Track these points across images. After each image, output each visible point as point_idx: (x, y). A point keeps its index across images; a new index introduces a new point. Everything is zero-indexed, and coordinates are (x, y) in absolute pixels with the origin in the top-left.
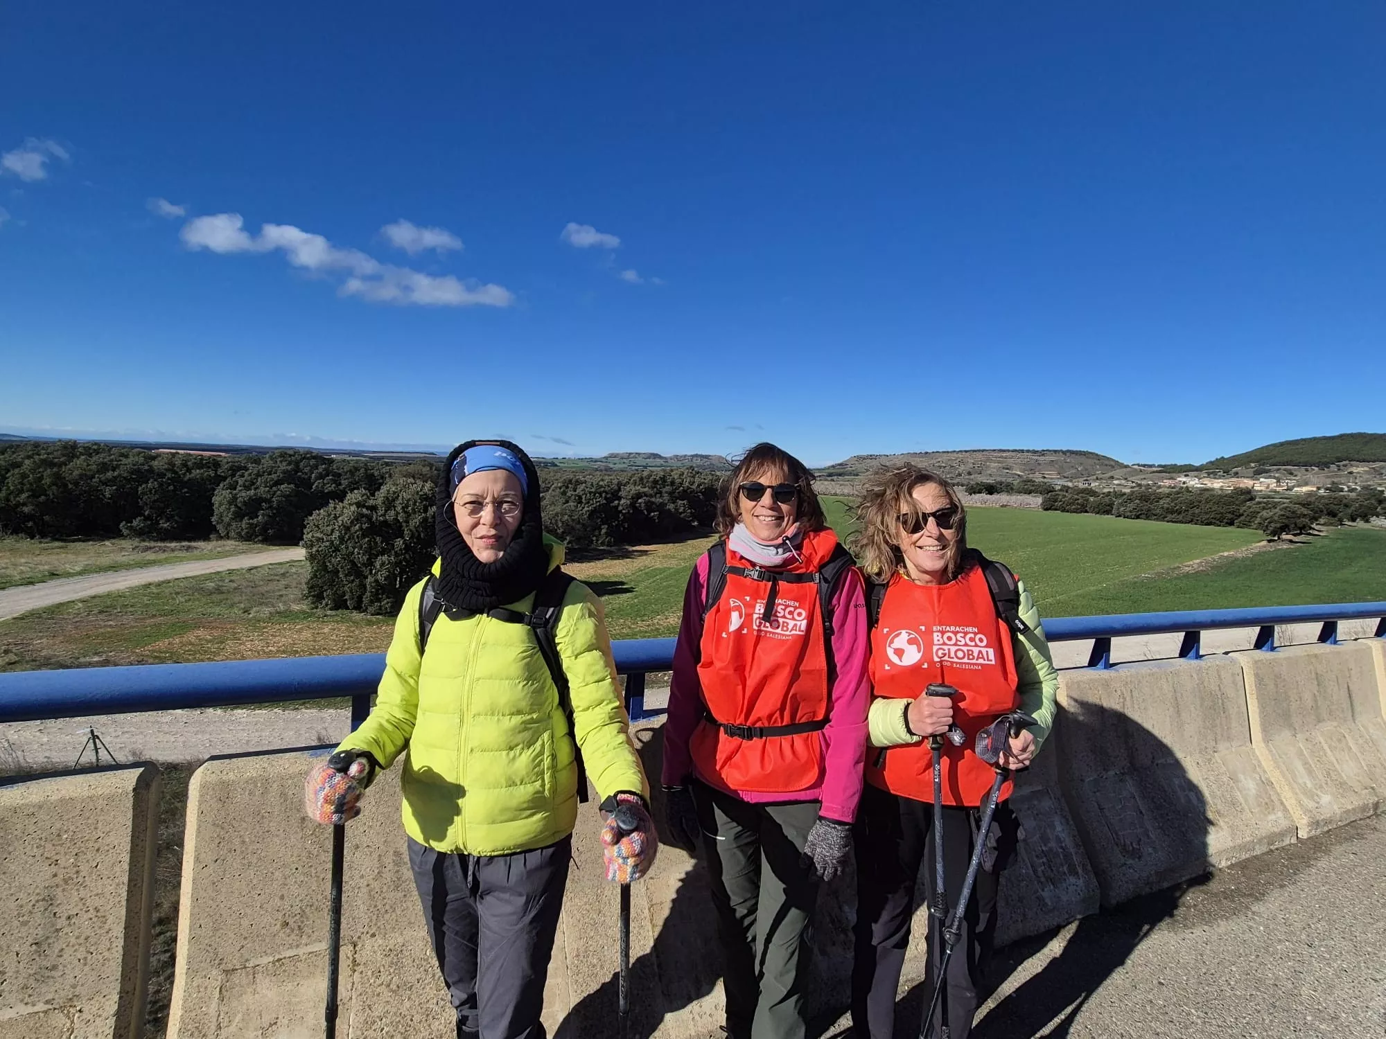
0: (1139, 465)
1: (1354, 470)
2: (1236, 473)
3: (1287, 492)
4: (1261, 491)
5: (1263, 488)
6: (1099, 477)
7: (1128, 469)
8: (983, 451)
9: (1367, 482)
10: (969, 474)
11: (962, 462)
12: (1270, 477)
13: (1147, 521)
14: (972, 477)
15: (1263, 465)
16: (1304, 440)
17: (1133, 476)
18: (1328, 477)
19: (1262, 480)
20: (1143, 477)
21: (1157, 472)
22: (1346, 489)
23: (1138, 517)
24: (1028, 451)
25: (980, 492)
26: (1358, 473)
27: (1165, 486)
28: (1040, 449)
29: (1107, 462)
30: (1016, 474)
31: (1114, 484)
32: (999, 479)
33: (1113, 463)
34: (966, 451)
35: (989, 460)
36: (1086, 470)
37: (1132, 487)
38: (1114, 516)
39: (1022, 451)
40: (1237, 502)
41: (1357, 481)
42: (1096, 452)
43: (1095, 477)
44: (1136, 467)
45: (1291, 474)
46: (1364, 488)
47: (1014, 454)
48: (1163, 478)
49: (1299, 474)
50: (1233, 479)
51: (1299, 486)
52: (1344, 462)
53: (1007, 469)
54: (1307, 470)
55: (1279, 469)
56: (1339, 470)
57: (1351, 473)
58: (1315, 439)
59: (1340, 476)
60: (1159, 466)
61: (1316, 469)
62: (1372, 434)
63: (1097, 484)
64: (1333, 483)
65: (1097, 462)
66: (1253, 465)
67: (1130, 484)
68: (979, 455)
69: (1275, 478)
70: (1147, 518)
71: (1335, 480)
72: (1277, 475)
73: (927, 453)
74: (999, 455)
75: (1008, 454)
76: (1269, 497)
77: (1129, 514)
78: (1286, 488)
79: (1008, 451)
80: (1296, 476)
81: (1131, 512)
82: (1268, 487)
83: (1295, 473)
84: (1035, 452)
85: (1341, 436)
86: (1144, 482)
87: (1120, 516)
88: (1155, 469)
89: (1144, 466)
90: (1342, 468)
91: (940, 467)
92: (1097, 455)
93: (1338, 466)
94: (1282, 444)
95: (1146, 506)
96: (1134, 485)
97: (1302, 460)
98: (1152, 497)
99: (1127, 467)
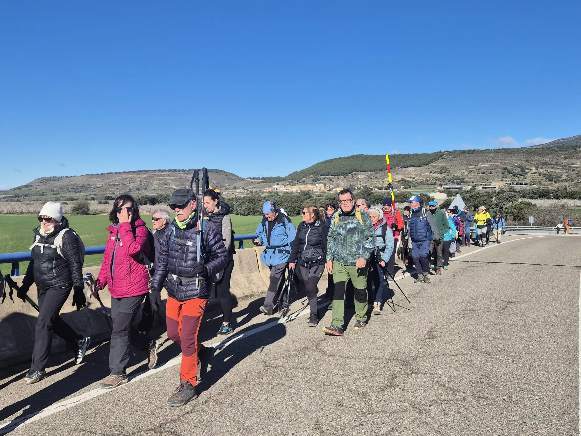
0: (250, 178)
1: (360, 177)
2: (304, 182)
3: (330, 192)
4: (317, 192)
5: (318, 190)
6: (227, 188)
7: (245, 181)
8: (147, 171)
9: (365, 183)
10: (138, 189)
11: (131, 180)
12: (321, 183)
13: (254, 216)
14: (140, 192)
15: (317, 175)
16: (336, 159)
17: (247, 186)
18: (348, 182)
19: (317, 185)
20: (253, 186)
21: (261, 182)
22: (357, 189)
23: (248, 214)
24: (179, 171)
25: (145, 204)
26: (361, 178)
27: (266, 192)
28: (187, 169)
29: (231, 177)
30: (172, 188)
31: (237, 192)
32: (160, 193)
33: (235, 178)
34: (134, 172)
35: (151, 178)
36: (219, 183)
37: (248, 194)
38: (234, 215)
39: (175, 171)
40: (301, 200)
41: (361, 183)
42: (224, 170)
43: (224, 188)
44: (249, 180)
45: (331, 180)
46: (365, 187)
47: (169, 173)
48: (265, 187)
49: (335, 181)
50: (303, 185)
51: (335, 188)
52: (355, 172)
53: (166, 184)
54: (338, 178)
55: (325, 178)
56: (353, 177)
57: (358, 179)
58: (340, 158)
59: (353, 181)
60: (263, 178)
61: (342, 177)
62: (366, 155)
63: (226, 193)
64: (351, 185)
65: (225, 177)
66: (312, 176)
67: (246, 192)
68: (145, 175)
69: (323, 183)
70: (254, 214)
71: (352, 183)
72: (324, 182)
73: (102, 174)
74: (159, 174)
75: (165, 173)
76: (321, 196)
77: (243, 212)
78: (329, 189)
79: (165, 171)
80: (333, 182)
81: (244, 211)
82: (320, 190)
83: (333, 180)
84: (184, 171)
85: (353, 157)
86: (254, 190)
87: (238, 214)
88: (260, 181)
89: (254, 179)
90: (354, 176)
91: (114, 185)
92: (225, 172)
93: (352, 175)
94: (325, 162)
95: (253, 206)
96: (249, 192)
97: (336, 172)
98: (256, 200)
99: (243, 180)
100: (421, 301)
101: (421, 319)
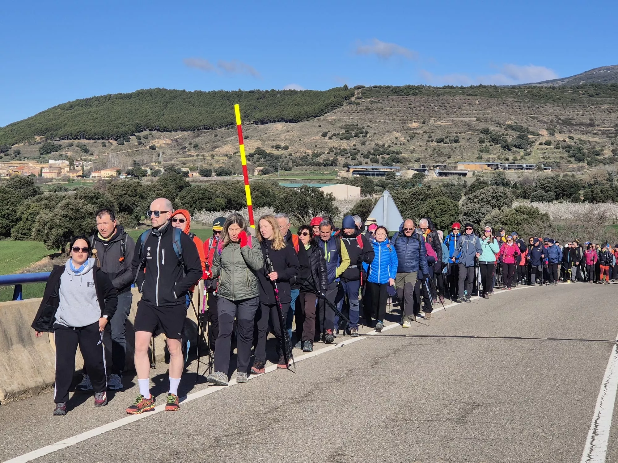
1: (157, 143)
2: (18, 153)
3: (83, 180)
4: (51, 180)
5: (53, 175)
9: (171, 159)
12: (61, 157)
15: (51, 138)
16: (98, 99)
18: (128, 155)
19: (51, 162)
22: (149, 172)
26: (161, 147)
40: (13, 200)
41: (161, 159)
45: (87, 151)
46: (170, 169)
49: (96, 152)
50: (15, 162)
51: (97, 170)
52: (145, 133)
54: (104, 146)
55: (71, 145)
56: (140, 143)
57: (153, 148)
58: (109, 98)
59: (142, 154)
61: (114, 142)
62: (171, 92)
64: (135, 163)
66: (38, 138)
69: (66, 158)
71: (137, 159)
72: (69, 154)
76: (61, 189)
78: (80, 173)
80: (92, 154)
82: (59, 174)
83: (91, 150)
85: (140, 94)
90: (143, 140)
93: (139, 138)
94: (71, 106)
97: (97, 129)
100: (314, 409)
101: (316, 437)
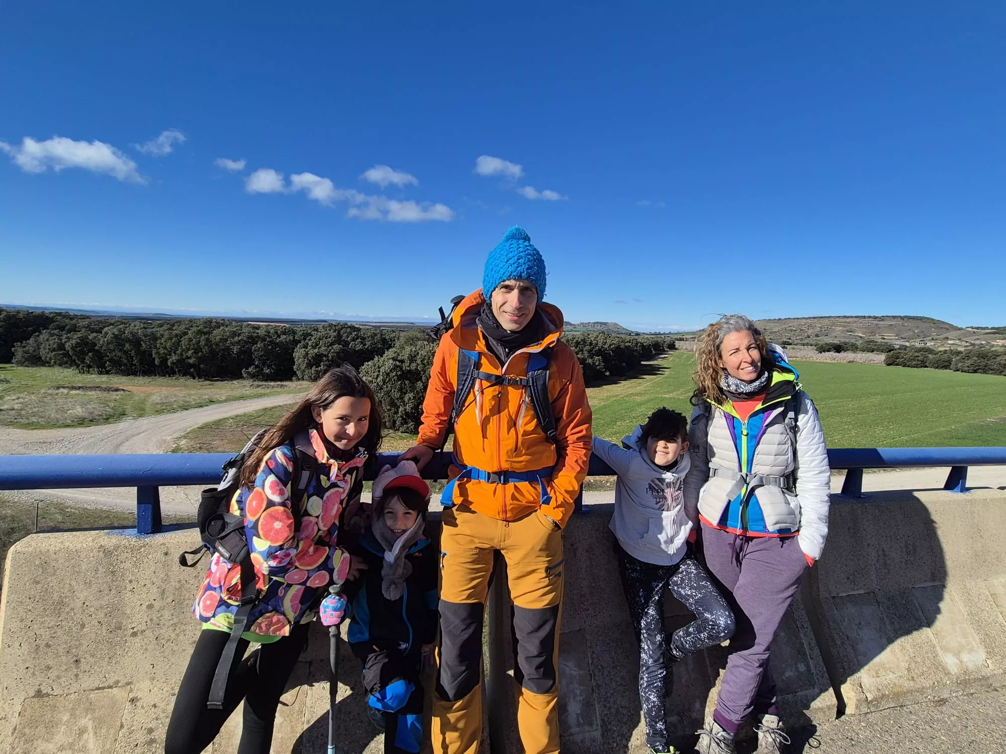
0: (972, 328)
6: (934, 338)
7: (962, 331)
8: (829, 317)
10: (817, 336)
11: (810, 326)
13: (984, 375)
14: (819, 338)
17: (966, 337)
20: (977, 337)
21: (990, 333)
23: (975, 371)
24: (869, 317)
25: (829, 351)
27: (998, 345)
28: (880, 315)
29: (942, 326)
30: (858, 336)
31: (949, 344)
32: (843, 340)
33: (947, 326)
34: (814, 318)
35: (834, 324)
36: (923, 332)
37: (966, 346)
38: (952, 371)
39: (864, 317)
42: (932, 317)
43: (930, 338)
44: (970, 329)
47: (856, 319)
48: (996, 339)
53: (851, 332)
60: (992, 328)
63: (933, 344)
65: (933, 325)
67: (964, 344)
68: (826, 321)
70: (985, 372)
73: (780, 319)
74: (844, 320)
75: (851, 320)
77: (966, 369)
79: (852, 317)
81: (968, 367)
84: (875, 318)
86: (977, 342)
87: (958, 370)
88: (988, 331)
89: (978, 328)
91: (791, 330)
92: (933, 319)
95: (983, 362)
96: (968, 344)
98: (990, 354)
99: (960, 329)
